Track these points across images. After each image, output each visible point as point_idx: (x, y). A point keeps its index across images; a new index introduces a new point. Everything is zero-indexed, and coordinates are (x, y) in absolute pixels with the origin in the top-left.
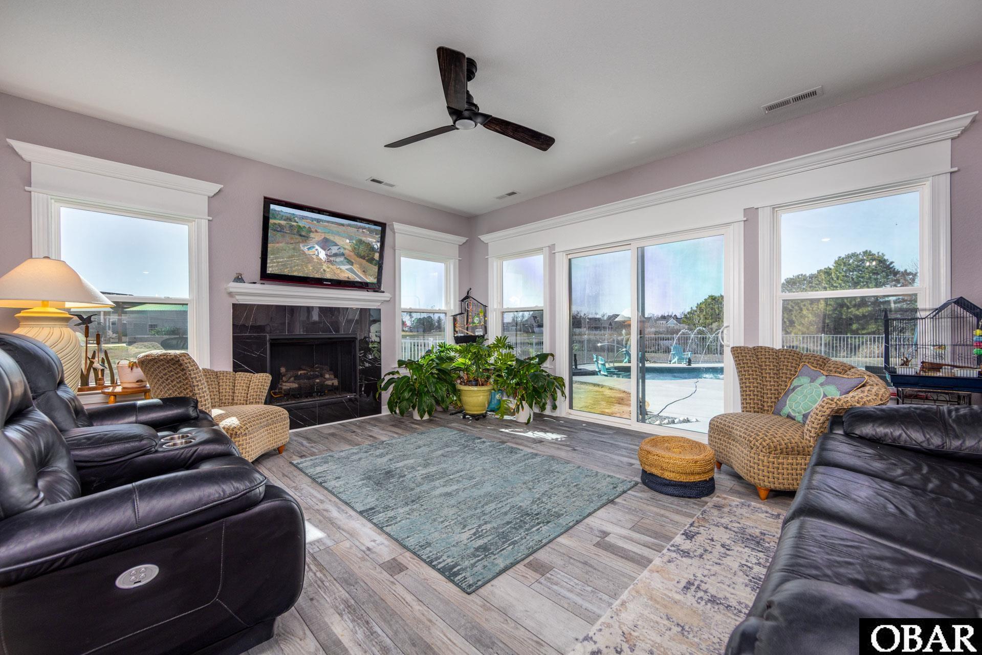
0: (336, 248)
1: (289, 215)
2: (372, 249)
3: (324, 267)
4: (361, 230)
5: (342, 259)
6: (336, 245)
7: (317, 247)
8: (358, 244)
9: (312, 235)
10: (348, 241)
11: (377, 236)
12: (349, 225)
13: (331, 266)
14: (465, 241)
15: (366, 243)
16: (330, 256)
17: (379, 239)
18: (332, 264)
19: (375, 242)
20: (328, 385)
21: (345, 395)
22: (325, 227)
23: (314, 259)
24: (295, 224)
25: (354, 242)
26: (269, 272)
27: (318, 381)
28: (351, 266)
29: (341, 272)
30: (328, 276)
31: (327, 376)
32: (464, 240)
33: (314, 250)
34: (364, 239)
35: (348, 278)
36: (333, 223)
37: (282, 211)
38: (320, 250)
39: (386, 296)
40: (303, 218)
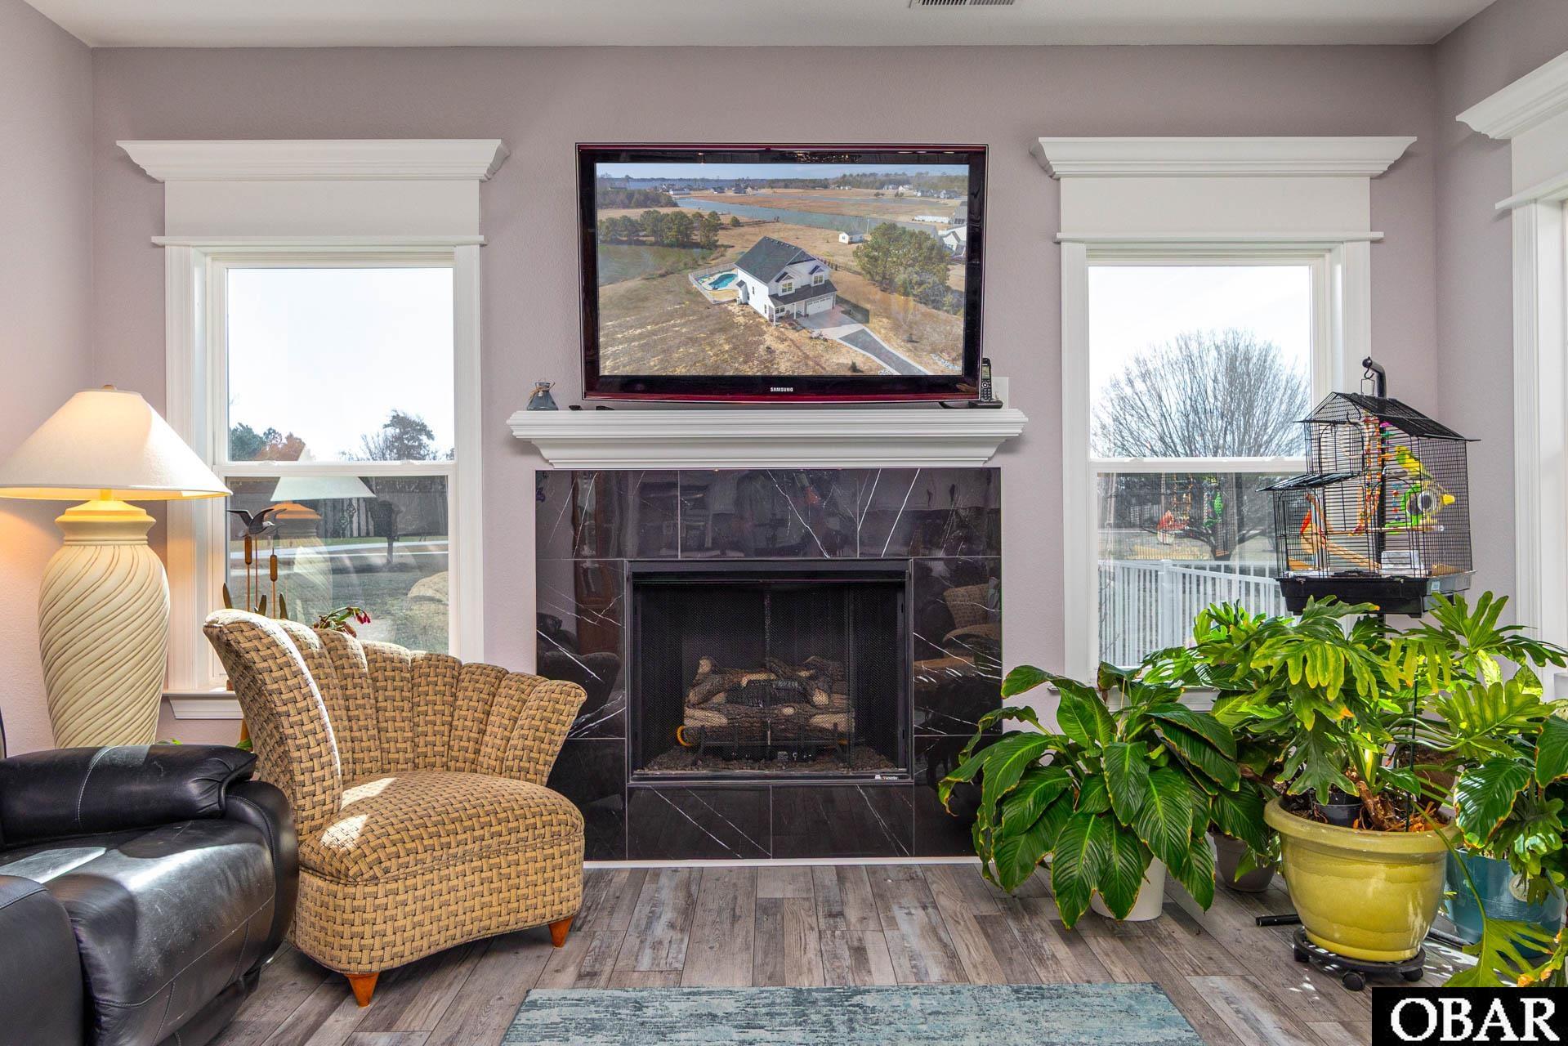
0: (804, 268)
1: (646, 187)
2: (937, 254)
3: (769, 340)
4: (889, 191)
5: (824, 304)
6: (804, 258)
7: (742, 275)
8: (882, 241)
9: (722, 238)
10: (844, 238)
11: (956, 202)
12: (844, 181)
13: (792, 334)
14: (1397, 154)
15: (912, 235)
16: (787, 299)
17: (964, 215)
18: (795, 327)
19: (949, 226)
20: (822, 730)
21: (866, 772)
22: (763, 203)
23: (732, 315)
24: (664, 211)
25: (869, 238)
26: (606, 373)
27: (789, 711)
28: (859, 327)
29: (827, 349)
30: (784, 368)
31: (820, 698)
32: (1391, 148)
33: (732, 285)
34: (903, 220)
35: (854, 368)
36: (787, 183)
37: (628, 179)
38: (751, 281)
39: (1006, 420)
40: (691, 185)
